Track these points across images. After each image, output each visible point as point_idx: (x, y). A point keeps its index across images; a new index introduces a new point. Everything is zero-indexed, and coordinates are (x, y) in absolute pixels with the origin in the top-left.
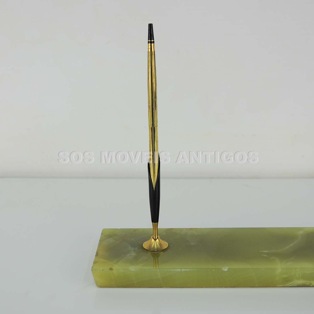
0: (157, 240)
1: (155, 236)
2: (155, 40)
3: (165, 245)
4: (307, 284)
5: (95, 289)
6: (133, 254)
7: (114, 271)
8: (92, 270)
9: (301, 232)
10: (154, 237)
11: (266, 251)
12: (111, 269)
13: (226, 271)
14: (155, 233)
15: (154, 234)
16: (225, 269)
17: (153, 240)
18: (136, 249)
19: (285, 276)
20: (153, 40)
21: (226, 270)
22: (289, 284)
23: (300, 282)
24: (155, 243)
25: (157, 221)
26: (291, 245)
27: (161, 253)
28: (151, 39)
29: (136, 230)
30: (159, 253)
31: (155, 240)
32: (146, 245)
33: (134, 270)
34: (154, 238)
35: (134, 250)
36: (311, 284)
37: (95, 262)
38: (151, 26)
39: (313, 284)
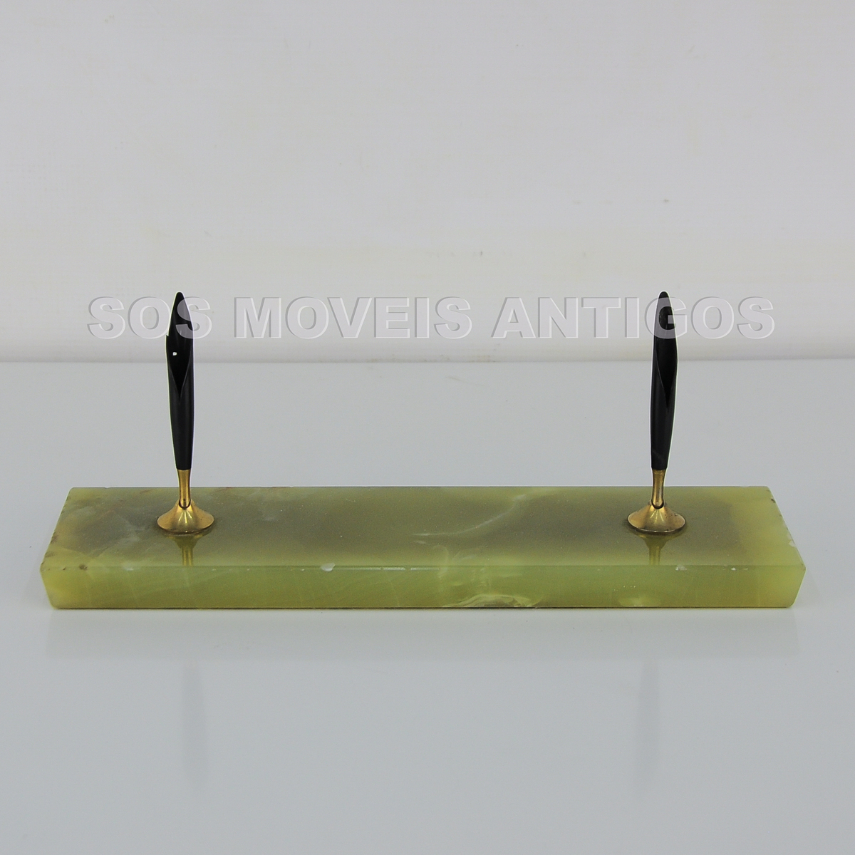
0: (190, 509)
1: (184, 500)
3: (206, 520)
4: (507, 602)
6: (135, 539)
7: (89, 572)
8: (42, 570)
9: (520, 497)
10: (182, 502)
11: (427, 535)
12: (82, 567)
13: (329, 572)
14: (184, 492)
15: (182, 494)
16: (329, 568)
17: (180, 509)
18: (143, 529)
19: (457, 584)
21: (331, 569)
22: (467, 602)
23: (491, 597)
24: (185, 516)
25: (189, 467)
26: (487, 522)
27: (198, 536)
29: (147, 491)
30: (192, 537)
31: (185, 508)
32: (164, 522)
33: (132, 569)
34: (182, 505)
35: (137, 532)
36: (514, 601)
37: (48, 555)
39: (519, 602)
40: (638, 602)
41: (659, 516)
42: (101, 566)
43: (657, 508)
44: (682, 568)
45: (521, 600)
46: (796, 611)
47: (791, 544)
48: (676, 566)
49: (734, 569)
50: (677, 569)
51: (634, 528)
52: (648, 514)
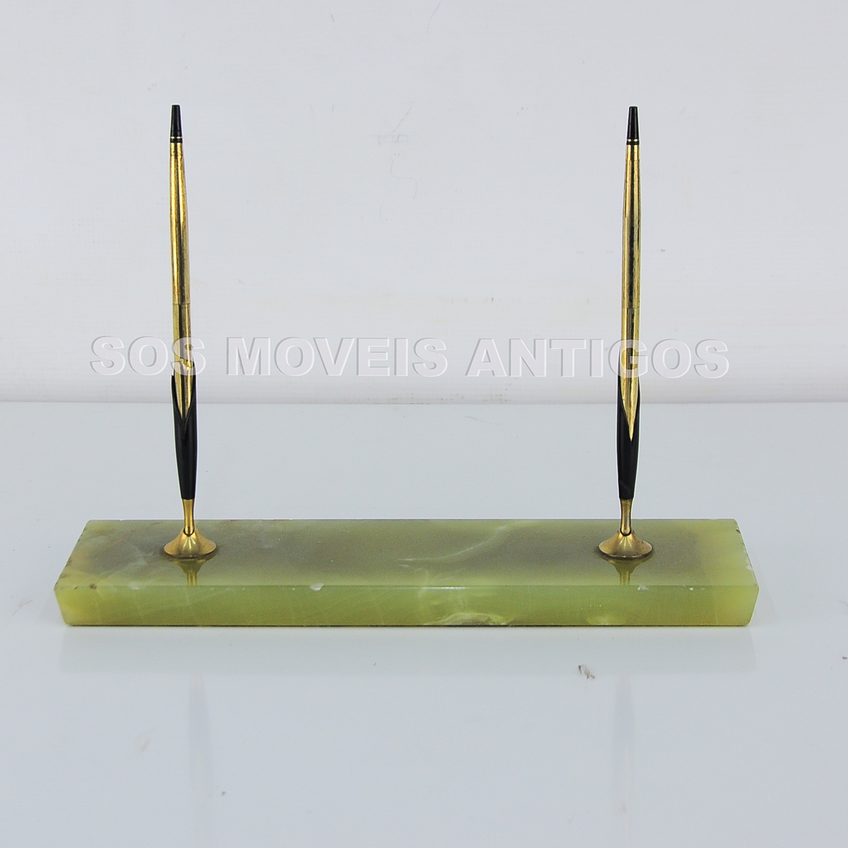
0: (193, 536)
1: (189, 528)
2: (183, 137)
3: (209, 547)
4: (483, 620)
5: (64, 629)
6: (142, 563)
7: (98, 591)
8: (55, 589)
9: (502, 528)
10: (187, 530)
11: (411, 560)
12: (92, 587)
13: (314, 592)
14: (189, 520)
15: (187, 522)
16: (317, 587)
17: (184, 536)
18: (151, 554)
19: (436, 603)
20: (181, 136)
21: (319, 589)
22: (446, 620)
23: (468, 616)
24: (189, 543)
25: (193, 497)
26: (468, 549)
27: (201, 561)
28: (176, 135)
29: (156, 523)
30: (196, 562)
31: (189, 535)
32: (170, 548)
33: (137, 588)
34: (187, 532)
35: (145, 557)
36: (489, 619)
37: (63, 576)
38: (176, 110)
39: (494, 620)
40: (604, 621)
41: (627, 542)
42: (109, 586)
43: (625, 535)
44: (644, 588)
45: (496, 619)
46: (751, 629)
47: (749, 567)
48: (638, 586)
49: (692, 589)
50: (639, 589)
51: (604, 554)
52: (618, 541)
